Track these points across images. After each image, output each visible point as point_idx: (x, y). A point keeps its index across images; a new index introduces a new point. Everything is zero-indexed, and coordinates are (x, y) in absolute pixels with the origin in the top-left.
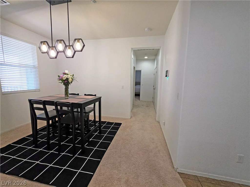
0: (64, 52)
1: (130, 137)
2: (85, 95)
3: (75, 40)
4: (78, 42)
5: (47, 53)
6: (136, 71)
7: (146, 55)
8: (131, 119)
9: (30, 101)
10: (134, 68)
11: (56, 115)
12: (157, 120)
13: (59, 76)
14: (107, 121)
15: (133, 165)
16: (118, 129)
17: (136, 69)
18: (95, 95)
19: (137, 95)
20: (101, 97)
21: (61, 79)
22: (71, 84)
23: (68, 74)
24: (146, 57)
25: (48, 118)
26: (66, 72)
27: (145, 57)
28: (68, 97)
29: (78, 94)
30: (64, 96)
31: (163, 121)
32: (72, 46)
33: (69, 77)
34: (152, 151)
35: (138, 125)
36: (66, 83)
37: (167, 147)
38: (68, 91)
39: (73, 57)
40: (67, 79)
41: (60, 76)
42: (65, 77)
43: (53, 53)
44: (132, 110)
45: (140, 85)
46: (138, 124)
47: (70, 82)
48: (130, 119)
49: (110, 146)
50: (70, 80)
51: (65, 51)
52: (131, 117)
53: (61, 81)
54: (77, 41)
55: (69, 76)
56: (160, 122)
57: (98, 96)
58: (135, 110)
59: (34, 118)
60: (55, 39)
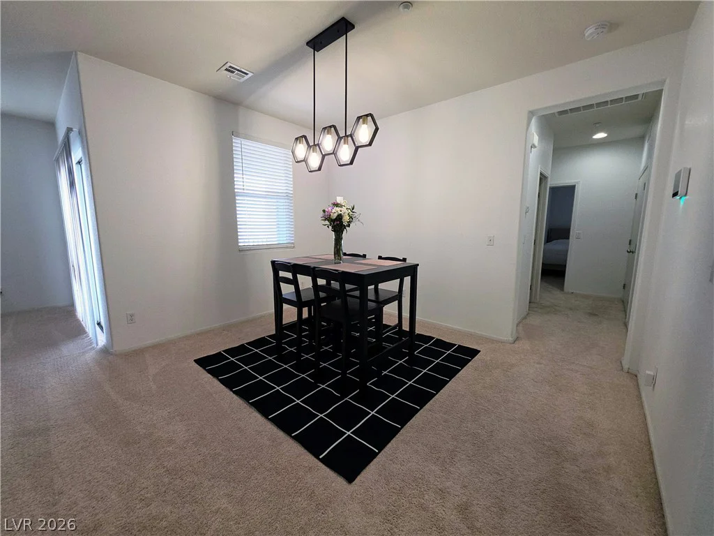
0: (334, 153)
1: (501, 396)
2: (380, 258)
3: (359, 118)
4: (364, 123)
5: (305, 160)
6: (550, 188)
7: (597, 125)
8: (516, 345)
9: (273, 263)
10: (543, 178)
11: (313, 298)
12: (626, 367)
13: (324, 211)
14: (436, 336)
15: (495, 475)
16: (463, 363)
17: (554, 181)
18: (404, 260)
19: (553, 272)
20: (418, 265)
21: (327, 218)
22: (347, 228)
23: (341, 206)
24: (601, 135)
25: (299, 303)
26: (339, 200)
27: (595, 134)
28: (341, 259)
29: (364, 256)
30: (332, 257)
31: (648, 372)
32: (351, 136)
33: (344, 211)
34: (577, 460)
35: (538, 366)
36: (338, 225)
37: (651, 470)
38: (341, 245)
39: (351, 163)
40: (340, 217)
41: (326, 210)
42: (335, 212)
43: (315, 160)
44: (525, 318)
45: (568, 238)
46: (538, 363)
47: (345, 224)
48: (511, 344)
49: (431, 402)
50: (346, 218)
51: (337, 151)
52: (517, 339)
53: (327, 222)
54: (361, 120)
55: (344, 209)
56: (639, 376)
57: (410, 261)
58: (536, 320)
59: (279, 300)
60: (319, 126)
